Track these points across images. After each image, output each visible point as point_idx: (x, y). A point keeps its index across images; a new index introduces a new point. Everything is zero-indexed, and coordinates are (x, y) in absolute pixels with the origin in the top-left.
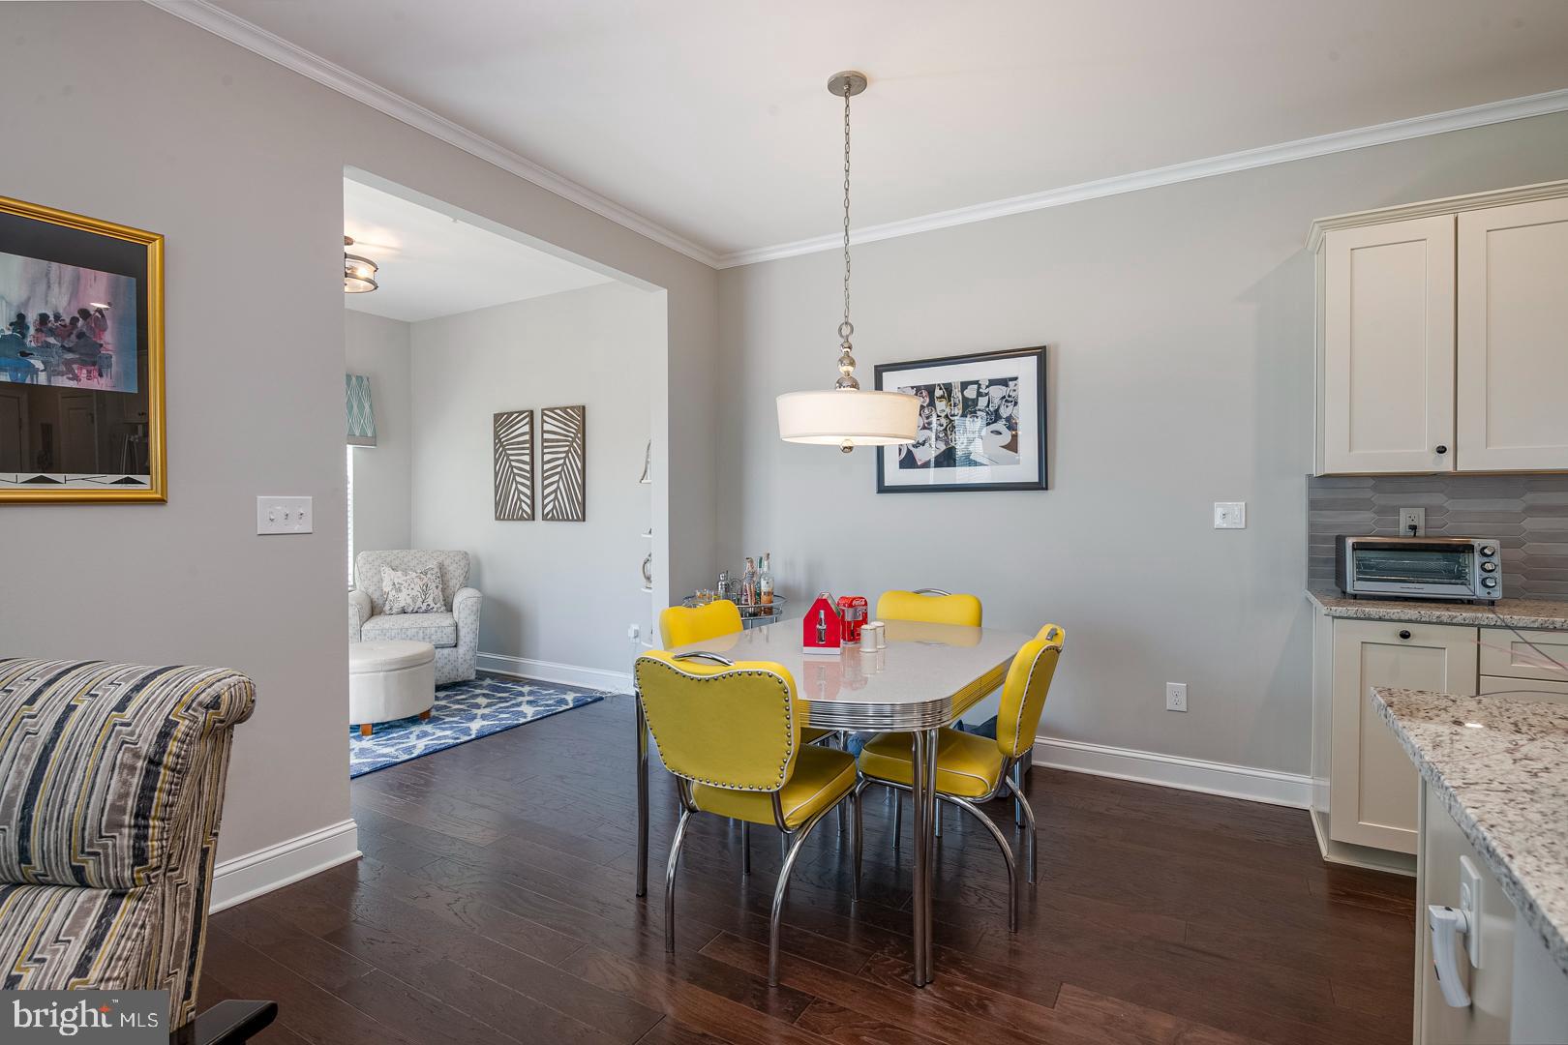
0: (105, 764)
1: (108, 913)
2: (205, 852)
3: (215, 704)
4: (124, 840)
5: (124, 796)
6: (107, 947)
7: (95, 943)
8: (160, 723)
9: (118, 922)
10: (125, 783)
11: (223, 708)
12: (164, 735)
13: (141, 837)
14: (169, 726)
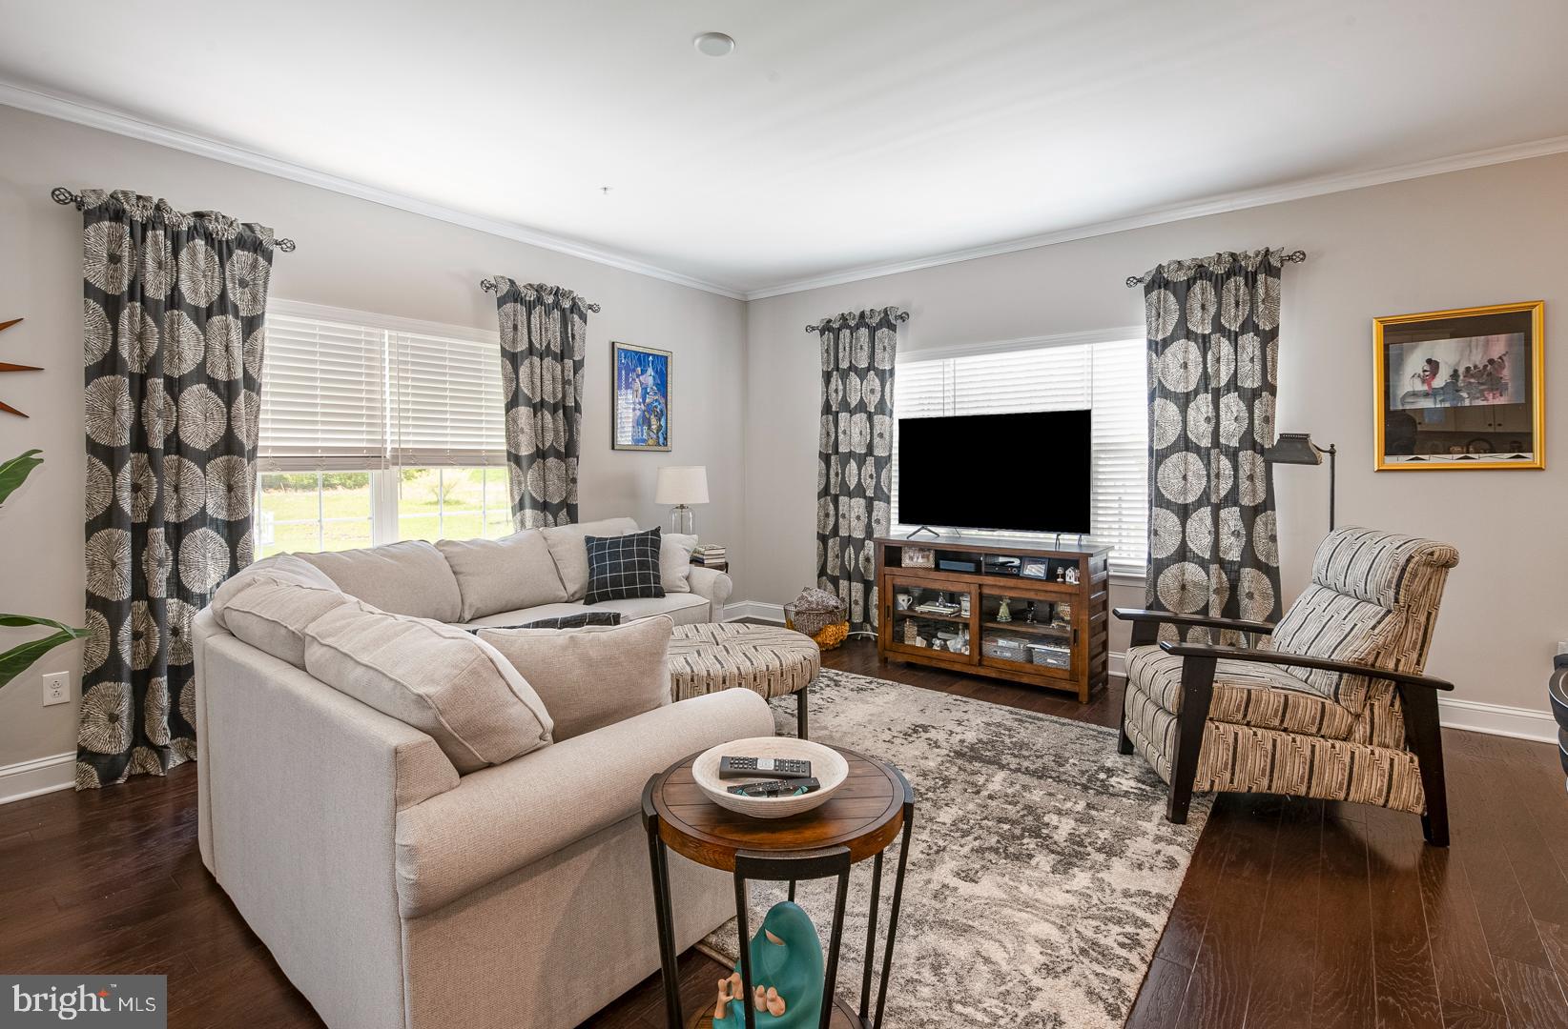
0: (1388, 566)
1: (1385, 615)
2: (1429, 614)
3: (1432, 554)
4: (1391, 593)
5: (1392, 578)
6: (1382, 625)
7: (1379, 623)
8: (1408, 555)
9: (1387, 619)
10: (1393, 573)
11: (1435, 556)
12: (1408, 561)
13: (1397, 593)
14: (1411, 557)
